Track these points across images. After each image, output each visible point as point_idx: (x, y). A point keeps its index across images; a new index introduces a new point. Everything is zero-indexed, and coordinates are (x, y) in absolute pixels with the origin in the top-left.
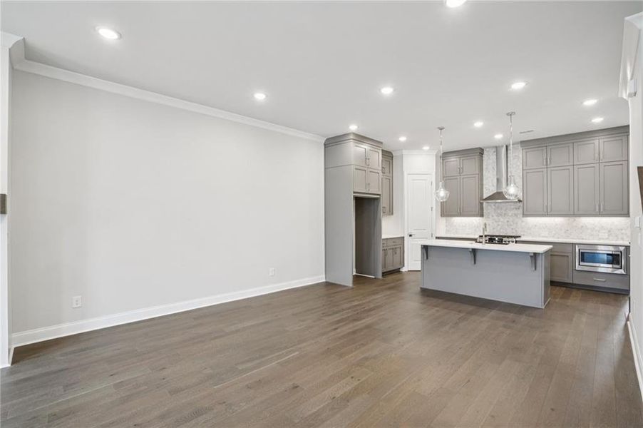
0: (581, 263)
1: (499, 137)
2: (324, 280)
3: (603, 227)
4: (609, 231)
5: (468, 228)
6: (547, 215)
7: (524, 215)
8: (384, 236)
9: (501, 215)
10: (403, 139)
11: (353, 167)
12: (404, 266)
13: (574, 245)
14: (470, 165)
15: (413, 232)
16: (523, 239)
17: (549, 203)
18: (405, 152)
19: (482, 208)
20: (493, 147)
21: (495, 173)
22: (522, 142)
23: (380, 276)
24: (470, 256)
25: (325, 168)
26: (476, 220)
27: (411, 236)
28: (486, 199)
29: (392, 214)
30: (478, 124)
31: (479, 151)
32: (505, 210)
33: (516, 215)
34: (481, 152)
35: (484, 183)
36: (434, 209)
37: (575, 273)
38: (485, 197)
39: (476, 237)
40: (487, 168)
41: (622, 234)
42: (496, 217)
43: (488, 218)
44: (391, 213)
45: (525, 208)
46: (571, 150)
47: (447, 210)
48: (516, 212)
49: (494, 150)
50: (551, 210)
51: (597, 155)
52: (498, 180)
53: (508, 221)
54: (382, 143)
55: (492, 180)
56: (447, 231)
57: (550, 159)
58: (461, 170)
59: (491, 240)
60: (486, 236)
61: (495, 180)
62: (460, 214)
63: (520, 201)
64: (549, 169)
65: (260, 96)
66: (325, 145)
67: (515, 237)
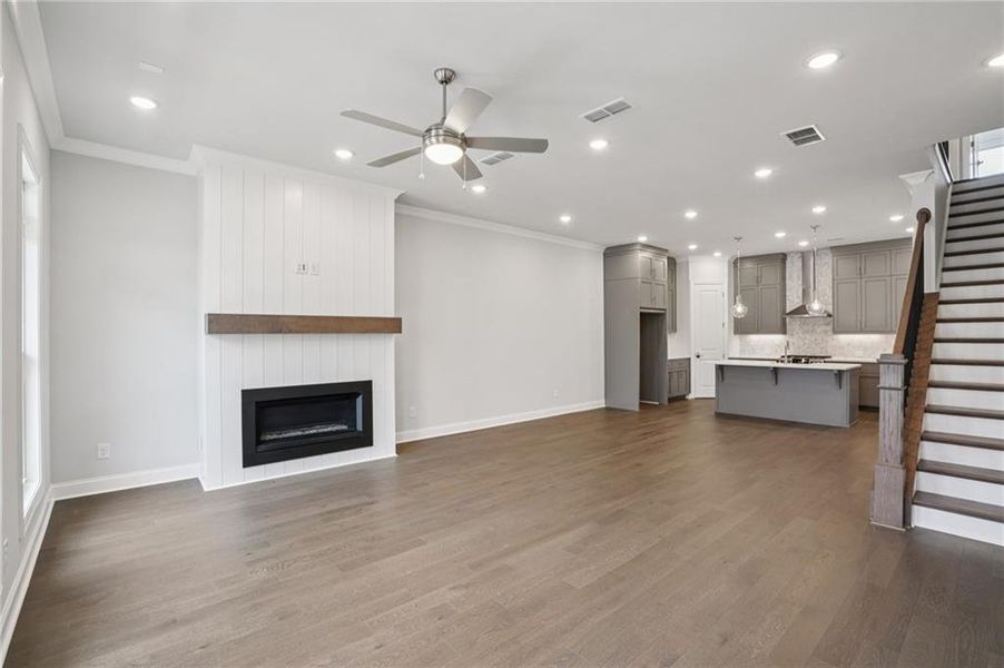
1: (804, 244)
2: (604, 406)
5: (766, 348)
6: (861, 331)
7: (835, 332)
8: (669, 357)
9: (808, 332)
10: (693, 247)
11: (639, 280)
12: (690, 392)
14: (770, 275)
15: (701, 353)
16: (834, 359)
17: (864, 318)
18: (690, 259)
19: (784, 324)
20: (797, 252)
21: (800, 282)
22: (832, 248)
23: (666, 402)
24: (771, 376)
25: (605, 281)
26: (778, 338)
27: (698, 356)
28: (790, 313)
29: (676, 331)
30: (780, 235)
31: (781, 257)
32: (813, 327)
33: (826, 332)
34: (783, 257)
35: (788, 294)
36: (726, 326)
38: (788, 311)
39: (778, 357)
40: (790, 277)
42: (801, 335)
43: (792, 335)
44: (674, 329)
45: (836, 323)
46: (888, 258)
47: (742, 327)
48: (824, 328)
49: (800, 255)
50: (866, 326)
52: (804, 291)
53: (816, 339)
54: (666, 251)
55: (797, 291)
56: (741, 351)
57: (865, 268)
58: (758, 280)
59: (796, 360)
60: (789, 357)
61: (801, 291)
62: (758, 331)
63: (829, 316)
64: (863, 280)
65: (565, 219)
66: (604, 254)
67: (823, 357)
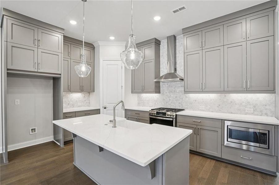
0: (229, 140)
3: (249, 103)
4: (254, 107)
6: (203, 91)
9: (172, 92)
13: (223, 121)
15: (107, 105)
17: (204, 82)
20: (166, 38)
27: (105, 108)
29: (94, 91)
31: (155, 41)
32: (174, 88)
36: (124, 87)
37: (224, 149)
41: (266, 109)
42: (168, 94)
43: (163, 94)
45: (186, 85)
46: (222, 33)
48: (180, 89)
51: (244, 34)
53: (176, 97)
56: (139, 104)
57: (205, 42)
62: (143, 92)
63: (182, 80)
64: (204, 51)
